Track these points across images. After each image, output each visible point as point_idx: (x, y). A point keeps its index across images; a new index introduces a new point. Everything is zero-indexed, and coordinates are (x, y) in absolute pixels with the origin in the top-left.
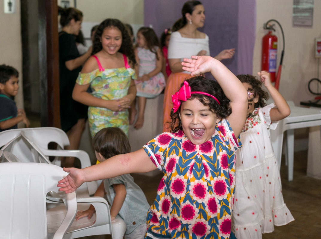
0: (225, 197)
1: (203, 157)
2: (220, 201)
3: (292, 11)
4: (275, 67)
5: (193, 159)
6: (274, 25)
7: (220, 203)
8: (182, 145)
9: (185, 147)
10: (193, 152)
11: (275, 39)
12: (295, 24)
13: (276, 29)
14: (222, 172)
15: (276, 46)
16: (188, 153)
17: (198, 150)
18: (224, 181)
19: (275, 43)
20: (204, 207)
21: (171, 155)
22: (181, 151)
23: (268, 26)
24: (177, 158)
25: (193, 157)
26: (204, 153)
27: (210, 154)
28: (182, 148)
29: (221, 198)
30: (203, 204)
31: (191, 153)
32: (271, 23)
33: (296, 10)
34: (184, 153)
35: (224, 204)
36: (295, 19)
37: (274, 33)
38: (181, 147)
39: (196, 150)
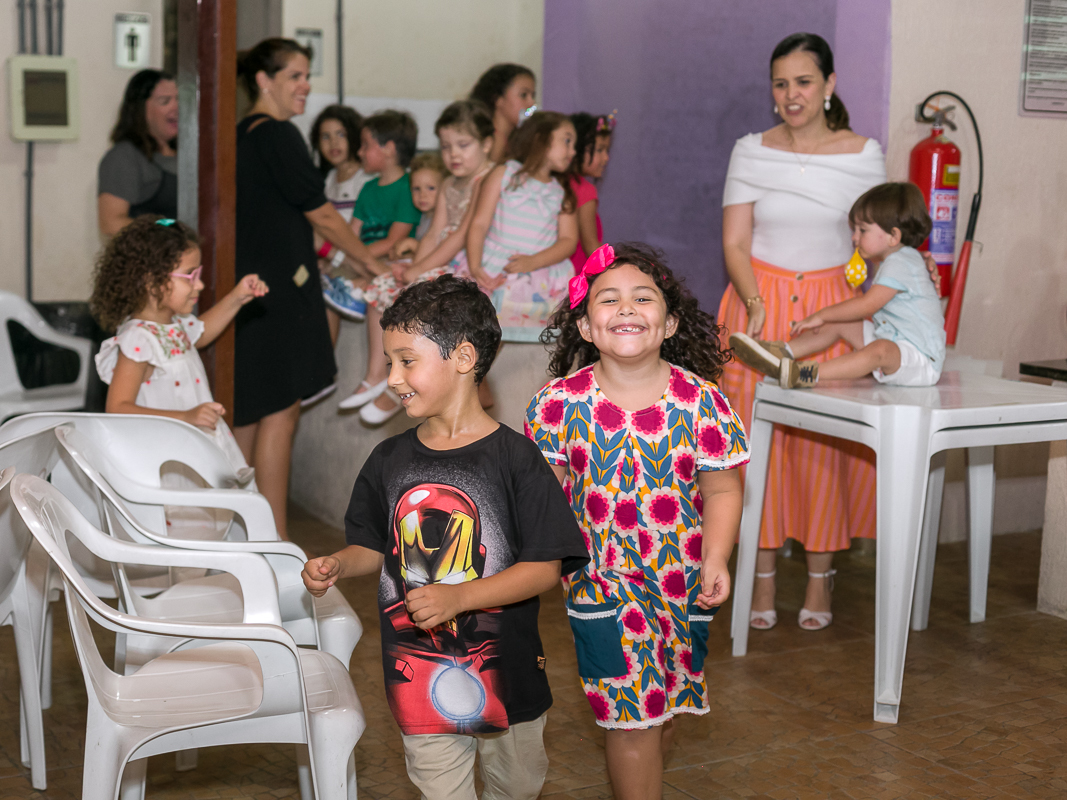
0: (672, 528)
1: (636, 443)
2: (662, 535)
3: (1018, 61)
4: (950, 249)
5: (620, 448)
6: (951, 108)
7: (661, 539)
8: (593, 413)
9: (599, 419)
10: (618, 431)
11: (951, 155)
12: (1027, 107)
13: (955, 121)
14: (675, 481)
15: (956, 176)
16: (609, 435)
17: (629, 425)
18: (677, 499)
19: (951, 169)
20: (633, 544)
21: (572, 441)
22: (592, 428)
23: (928, 112)
24: (588, 447)
25: (621, 444)
26: (641, 434)
27: (654, 439)
28: (594, 421)
29: (665, 529)
30: (629, 538)
31: (614, 433)
32: (942, 103)
33: (1031, 61)
34: (599, 435)
35: (670, 542)
36: (1028, 89)
37: (948, 136)
38: (592, 418)
39: (624, 426)
